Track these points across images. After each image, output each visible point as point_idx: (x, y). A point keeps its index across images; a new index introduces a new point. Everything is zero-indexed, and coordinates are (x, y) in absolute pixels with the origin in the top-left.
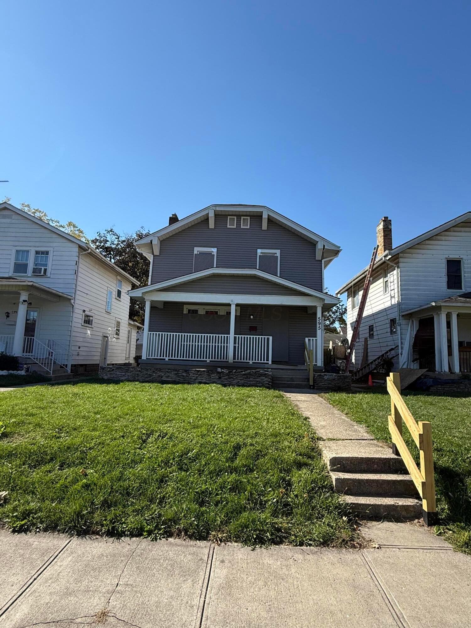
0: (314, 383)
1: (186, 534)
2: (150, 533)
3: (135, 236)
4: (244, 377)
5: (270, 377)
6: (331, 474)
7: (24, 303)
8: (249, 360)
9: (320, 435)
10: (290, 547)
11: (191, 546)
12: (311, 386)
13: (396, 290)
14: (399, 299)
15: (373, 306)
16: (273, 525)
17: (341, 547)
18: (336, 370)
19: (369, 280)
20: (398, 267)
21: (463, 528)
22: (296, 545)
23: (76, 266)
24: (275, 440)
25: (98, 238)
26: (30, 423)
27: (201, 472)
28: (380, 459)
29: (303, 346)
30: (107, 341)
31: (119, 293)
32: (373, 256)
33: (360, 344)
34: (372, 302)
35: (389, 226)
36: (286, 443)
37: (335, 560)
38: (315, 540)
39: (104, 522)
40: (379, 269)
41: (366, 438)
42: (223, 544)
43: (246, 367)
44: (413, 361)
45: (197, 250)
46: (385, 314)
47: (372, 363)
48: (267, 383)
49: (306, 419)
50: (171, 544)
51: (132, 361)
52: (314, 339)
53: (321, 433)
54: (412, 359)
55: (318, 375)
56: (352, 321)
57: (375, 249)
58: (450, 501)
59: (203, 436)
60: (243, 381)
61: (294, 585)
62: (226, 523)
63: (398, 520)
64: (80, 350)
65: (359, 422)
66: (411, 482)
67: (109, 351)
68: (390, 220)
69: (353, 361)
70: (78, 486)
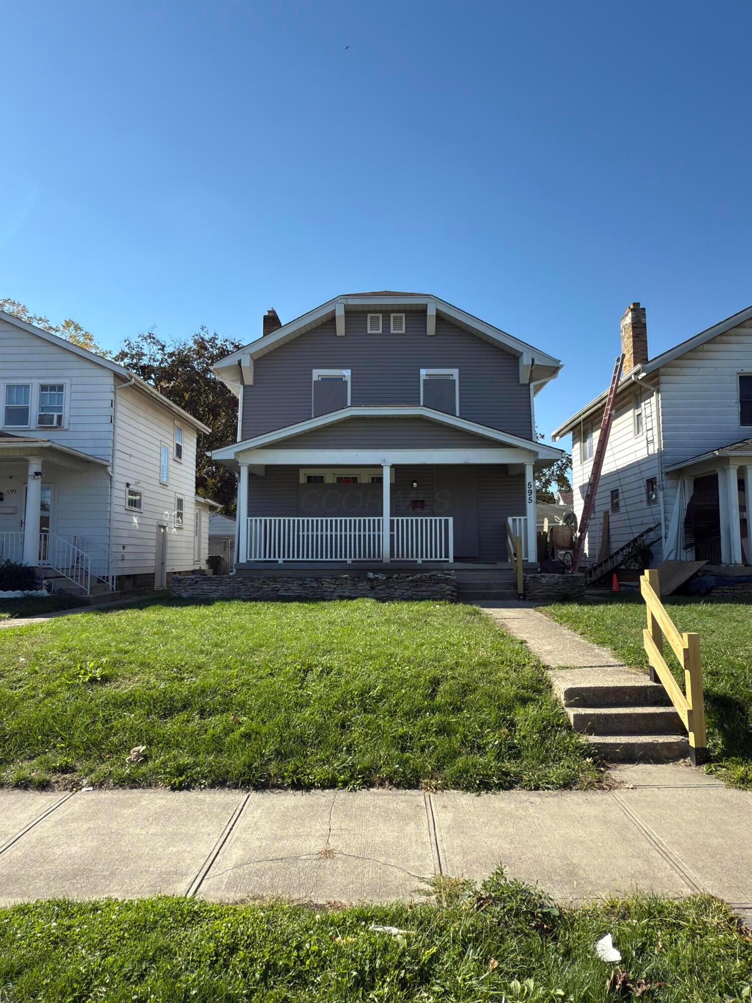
0: (525, 590)
1: (391, 783)
2: (345, 784)
3: (191, 344)
4: (411, 585)
5: (454, 584)
6: (568, 710)
7: (36, 477)
8: (417, 557)
9: (547, 663)
10: (524, 791)
11: (401, 795)
12: (521, 595)
13: (655, 431)
14: (660, 445)
15: (617, 456)
16: (499, 769)
17: (586, 789)
18: (561, 568)
19: (610, 414)
20: (658, 392)
21: (738, 763)
22: (531, 790)
23: (112, 409)
24: (484, 671)
25: (126, 350)
26: (131, 663)
27: (393, 714)
28: (633, 688)
29: (504, 530)
30: (164, 535)
31: (179, 449)
32: (615, 373)
33: (597, 522)
34: (615, 450)
35: (643, 320)
36: (501, 674)
37: (581, 801)
38: (553, 783)
39: (286, 774)
40: (626, 393)
41: (612, 664)
42: (439, 792)
43: (410, 568)
44: (686, 548)
45: (317, 374)
46: (636, 470)
47: (617, 553)
48: (450, 592)
49: (522, 642)
50: (375, 794)
51: (204, 566)
52: (522, 518)
53: (547, 660)
54: (682, 546)
55: (532, 577)
56: (582, 484)
57: (618, 360)
58: (725, 733)
59: (384, 670)
60: (410, 592)
61: (534, 823)
62: (439, 768)
63: (658, 760)
64: (125, 550)
65: (602, 643)
66: (676, 715)
67: (168, 551)
68: (644, 309)
69: (586, 551)
70: (236, 735)
